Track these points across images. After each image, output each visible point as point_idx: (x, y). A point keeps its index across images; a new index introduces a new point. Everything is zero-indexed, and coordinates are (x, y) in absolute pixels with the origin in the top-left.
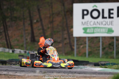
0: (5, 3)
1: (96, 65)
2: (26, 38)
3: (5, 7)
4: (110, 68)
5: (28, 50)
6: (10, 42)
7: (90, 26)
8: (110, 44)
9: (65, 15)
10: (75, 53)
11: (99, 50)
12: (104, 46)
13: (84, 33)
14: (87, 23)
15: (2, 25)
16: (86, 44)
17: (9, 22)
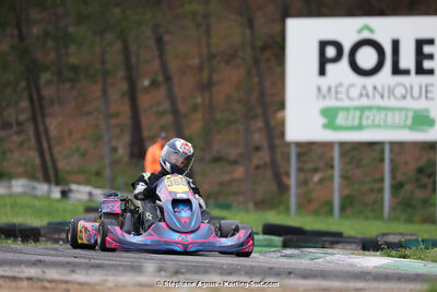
0: (34, 14)
1: (369, 246)
2: (114, 143)
4: (420, 258)
6: (54, 161)
7: (347, 103)
8: (420, 171)
9: (256, 61)
10: (293, 201)
11: (381, 190)
12: (400, 177)
13: (325, 126)
14: (337, 92)
15: (25, 94)
16: (332, 167)
17: (49, 83)
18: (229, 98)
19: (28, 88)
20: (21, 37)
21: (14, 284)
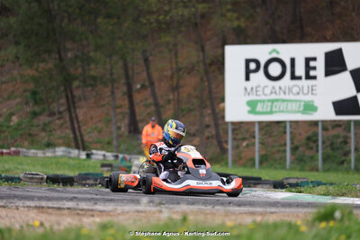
0: (69, 45)
1: (278, 185)
2: (119, 124)
3: (70, 55)
4: (309, 193)
5: (121, 153)
6: (81, 136)
7: (263, 97)
8: (309, 139)
9: (207, 73)
10: (230, 158)
11: (285, 151)
12: (296, 143)
13: (250, 112)
14: (257, 91)
15: (64, 94)
16: (254, 137)
17: (78, 87)
18: (189, 95)
19: (66, 90)
20: (61, 59)
21: (59, 212)
